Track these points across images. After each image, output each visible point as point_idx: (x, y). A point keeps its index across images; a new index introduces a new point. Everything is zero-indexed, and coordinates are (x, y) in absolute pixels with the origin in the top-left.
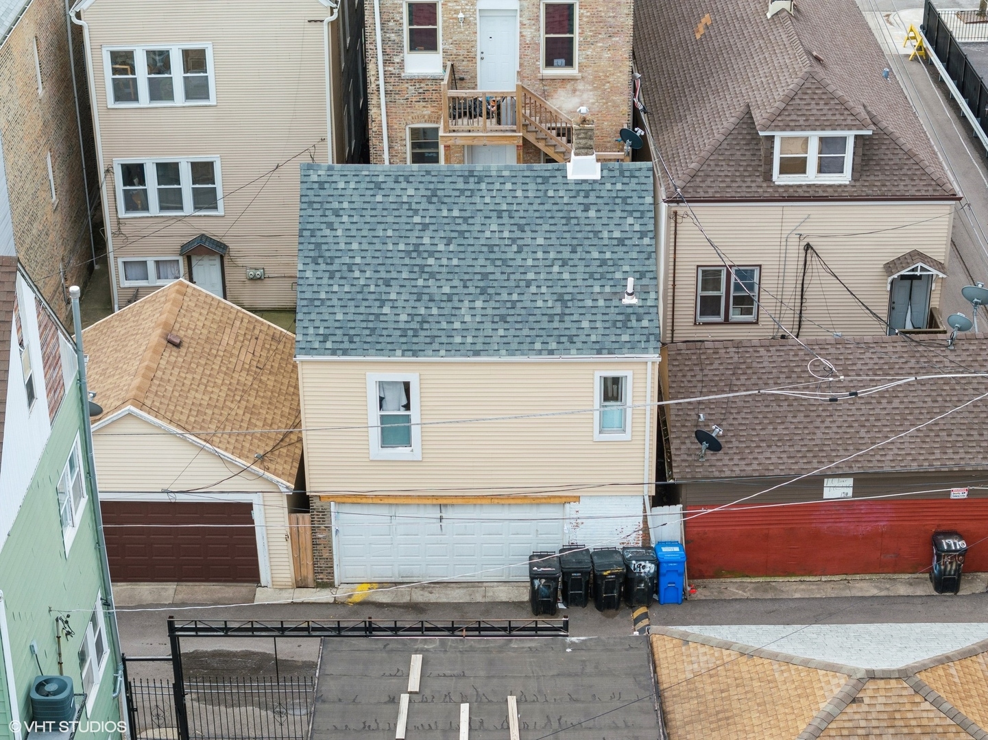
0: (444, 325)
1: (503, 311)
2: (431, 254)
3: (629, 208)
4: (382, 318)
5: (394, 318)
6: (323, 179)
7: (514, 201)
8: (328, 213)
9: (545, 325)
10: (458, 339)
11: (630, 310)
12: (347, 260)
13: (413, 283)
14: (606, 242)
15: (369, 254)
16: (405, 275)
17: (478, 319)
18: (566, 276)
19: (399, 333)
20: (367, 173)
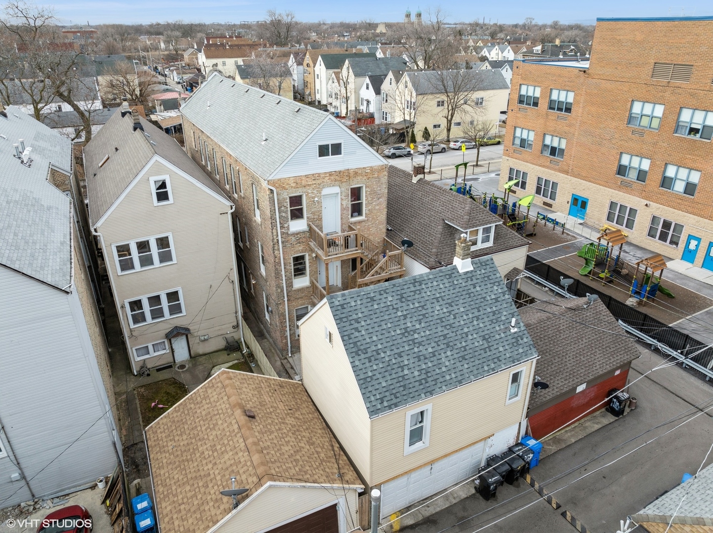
0: (438, 371)
1: (462, 354)
2: (415, 331)
3: (492, 281)
4: (406, 377)
5: (411, 376)
6: (342, 302)
7: (441, 291)
8: (353, 322)
9: (485, 355)
10: (448, 377)
11: (516, 335)
12: (374, 348)
13: (413, 351)
14: (490, 302)
15: (384, 341)
16: (407, 348)
17: (452, 362)
18: (481, 325)
19: (417, 383)
20: (364, 293)
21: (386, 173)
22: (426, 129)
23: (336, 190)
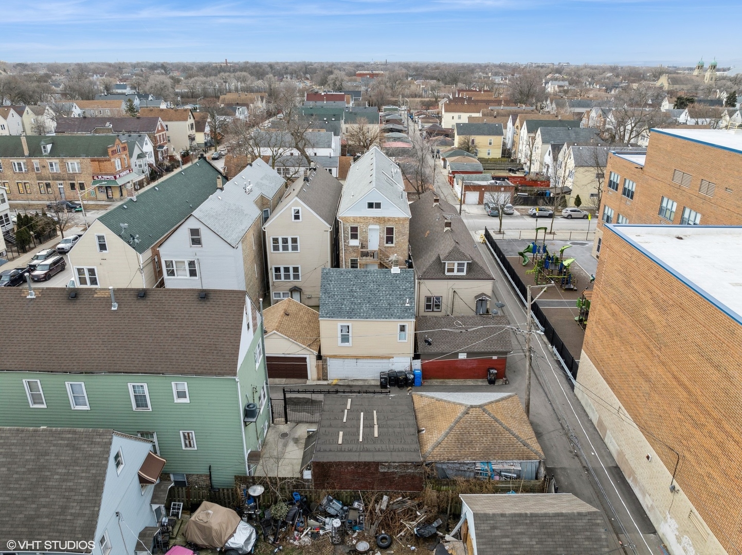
0: (358, 311)
1: (374, 307)
3: (407, 281)
4: (342, 308)
5: (345, 309)
6: (327, 272)
7: (377, 278)
8: (329, 281)
9: (385, 311)
10: (362, 315)
11: (407, 307)
12: (333, 293)
13: (350, 299)
14: (401, 289)
15: (339, 292)
16: (348, 297)
17: (367, 309)
18: (391, 298)
19: (346, 312)
20: (339, 270)
21: (408, 222)
22: (578, 196)
23: (377, 227)
